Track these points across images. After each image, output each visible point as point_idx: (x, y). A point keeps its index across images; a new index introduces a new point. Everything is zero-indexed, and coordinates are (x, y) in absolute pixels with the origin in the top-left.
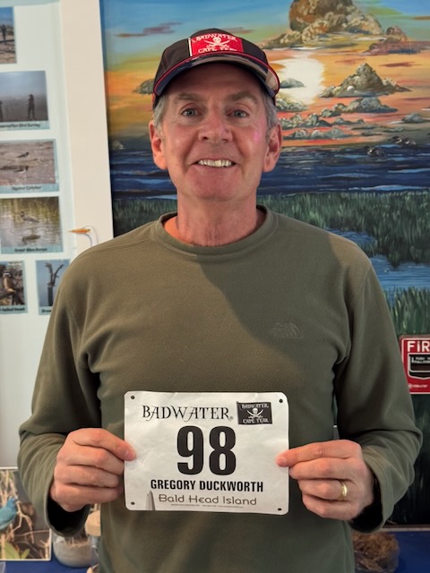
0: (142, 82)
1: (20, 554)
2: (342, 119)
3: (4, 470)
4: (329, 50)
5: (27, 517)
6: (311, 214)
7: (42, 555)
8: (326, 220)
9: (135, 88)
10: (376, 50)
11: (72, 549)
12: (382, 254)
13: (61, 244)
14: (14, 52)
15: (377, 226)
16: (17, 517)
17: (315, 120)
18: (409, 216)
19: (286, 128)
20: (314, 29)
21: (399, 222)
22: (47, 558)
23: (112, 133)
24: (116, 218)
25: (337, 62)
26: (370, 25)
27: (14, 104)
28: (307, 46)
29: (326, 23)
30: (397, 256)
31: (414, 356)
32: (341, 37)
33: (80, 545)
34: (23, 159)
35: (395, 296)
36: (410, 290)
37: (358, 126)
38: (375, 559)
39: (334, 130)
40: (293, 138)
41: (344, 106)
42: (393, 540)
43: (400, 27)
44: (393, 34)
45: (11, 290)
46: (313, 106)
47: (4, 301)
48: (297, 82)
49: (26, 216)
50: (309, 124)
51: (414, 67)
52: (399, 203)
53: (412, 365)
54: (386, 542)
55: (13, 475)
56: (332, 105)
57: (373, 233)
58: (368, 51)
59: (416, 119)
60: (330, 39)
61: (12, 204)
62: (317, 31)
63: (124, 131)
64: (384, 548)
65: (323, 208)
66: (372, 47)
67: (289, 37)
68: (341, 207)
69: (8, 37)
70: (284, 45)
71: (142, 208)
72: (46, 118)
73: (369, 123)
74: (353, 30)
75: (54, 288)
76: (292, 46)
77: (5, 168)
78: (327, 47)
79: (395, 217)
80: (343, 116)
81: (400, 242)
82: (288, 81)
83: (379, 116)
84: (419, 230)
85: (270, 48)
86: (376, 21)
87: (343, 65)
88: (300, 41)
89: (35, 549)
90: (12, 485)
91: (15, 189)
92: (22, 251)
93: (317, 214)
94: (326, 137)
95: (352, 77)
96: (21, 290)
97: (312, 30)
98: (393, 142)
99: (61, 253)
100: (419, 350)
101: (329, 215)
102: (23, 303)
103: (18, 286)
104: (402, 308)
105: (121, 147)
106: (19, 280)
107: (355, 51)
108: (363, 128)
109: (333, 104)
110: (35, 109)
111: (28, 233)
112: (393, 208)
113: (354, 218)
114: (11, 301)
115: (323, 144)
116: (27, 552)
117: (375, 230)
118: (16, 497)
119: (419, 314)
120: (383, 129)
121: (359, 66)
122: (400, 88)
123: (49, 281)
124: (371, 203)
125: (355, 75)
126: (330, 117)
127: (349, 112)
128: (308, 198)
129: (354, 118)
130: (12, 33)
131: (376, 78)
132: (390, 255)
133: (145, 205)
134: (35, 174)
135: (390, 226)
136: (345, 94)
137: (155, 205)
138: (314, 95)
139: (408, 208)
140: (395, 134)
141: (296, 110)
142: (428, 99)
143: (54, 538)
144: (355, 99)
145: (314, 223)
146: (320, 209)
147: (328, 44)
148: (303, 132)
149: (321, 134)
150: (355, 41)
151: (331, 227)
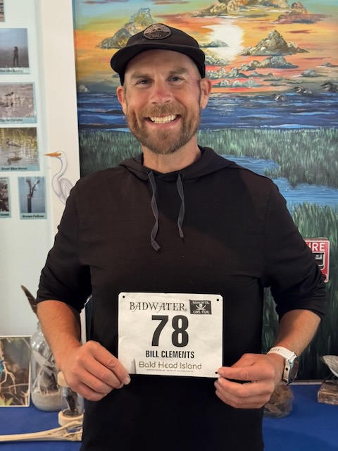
0: (103, 39)
1: (6, 402)
2: (256, 73)
4: (248, 19)
5: (11, 374)
6: (231, 145)
7: (22, 402)
8: (242, 150)
9: (97, 44)
10: (283, 20)
11: (47, 398)
12: (284, 176)
13: (38, 165)
14: (3, 13)
15: (281, 155)
16: (4, 374)
17: (236, 72)
18: (304, 147)
19: (213, 78)
20: (237, 2)
21: (298, 153)
22: (27, 405)
23: (79, 79)
24: (81, 145)
25: (253, 28)
26: (279, 1)
27: (3, 54)
28: (231, 15)
30: (295, 179)
32: (258, 9)
33: (52, 394)
34: (9, 97)
35: (293, 208)
36: (304, 205)
37: (268, 78)
38: (276, 404)
39: (250, 81)
40: (219, 86)
41: (258, 63)
42: (289, 390)
43: (301, 2)
44: (297, 8)
46: (235, 62)
48: (223, 43)
50: (231, 76)
51: (311, 34)
52: (298, 138)
54: (284, 392)
55: (1, 343)
56: (248, 62)
57: (278, 160)
58: (277, 21)
59: (312, 74)
60: (249, 10)
62: (239, 4)
63: (90, 77)
64: (282, 396)
65: (240, 141)
66: (280, 18)
67: (217, 8)
68: (254, 140)
70: (213, 14)
71: (102, 138)
72: (27, 66)
73: (277, 76)
74: (265, 4)
75: (32, 199)
76: (219, 15)
78: (246, 16)
79: (294, 149)
80: (257, 70)
81: (298, 170)
82: (216, 42)
83: (284, 71)
84: (312, 159)
85: (202, 16)
87: (259, 31)
88: (226, 11)
89: (17, 398)
90: (0, 349)
91: (3, 121)
92: (8, 169)
93: (236, 145)
94: (244, 86)
95: (264, 40)
96: (7, 200)
97: (234, 3)
98: (295, 91)
99: (37, 172)
101: (245, 145)
102: (8, 210)
103: (4, 197)
104: (298, 218)
105: (86, 90)
106: (5, 192)
107: (267, 20)
108: (272, 80)
109: (250, 61)
110: (19, 58)
111: (12, 155)
112: (293, 141)
113: (264, 148)
115: (242, 92)
116: (11, 400)
117: (279, 158)
118: (3, 359)
119: (311, 222)
120: (287, 81)
121: (270, 32)
122: (301, 50)
123: (28, 193)
124: (277, 138)
125: (266, 39)
126: (247, 70)
127: (262, 67)
128: (229, 133)
129: (265, 72)
131: (283, 42)
132: (290, 178)
133: (104, 136)
135: (291, 155)
136: (258, 53)
137: (112, 135)
138: (236, 53)
139: (305, 142)
140: (297, 85)
141: (222, 65)
142: (321, 59)
143: (32, 390)
144: (266, 57)
145: (233, 153)
146: (238, 141)
147: (248, 14)
148: (226, 82)
149: (240, 83)
150: (267, 12)
151: (247, 155)
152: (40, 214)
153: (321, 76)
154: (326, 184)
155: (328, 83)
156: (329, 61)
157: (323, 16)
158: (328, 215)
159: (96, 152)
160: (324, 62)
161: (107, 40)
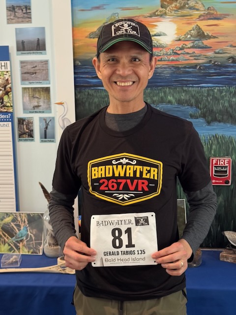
0: (90, 33)
1: (29, 252)
2: (185, 52)
3: (22, 213)
4: (179, 18)
5: (32, 235)
6: (169, 97)
8: (176, 101)
9: (86, 36)
10: (202, 18)
11: (52, 249)
12: (203, 117)
13: (51, 109)
14: (31, 18)
15: (201, 104)
17: (172, 52)
18: (216, 99)
19: (157, 56)
20: (172, 7)
21: (211, 102)
22: (41, 254)
23: (76, 57)
25: (183, 24)
26: (199, 6)
27: (31, 42)
28: (169, 16)
29: (178, 5)
30: (210, 118)
31: (217, 167)
32: (186, 11)
33: (55, 248)
34: (33, 69)
35: (209, 138)
36: (216, 135)
37: (192, 55)
39: (181, 57)
40: (161, 60)
41: (186, 45)
43: (214, 7)
44: (211, 10)
45: (27, 131)
46: (171, 45)
47: (24, 136)
48: (164, 33)
49: (35, 96)
50: (169, 54)
51: (220, 26)
52: (211, 93)
53: (215, 171)
55: (26, 216)
56: (180, 45)
57: (199, 107)
58: (198, 18)
59: (221, 52)
60: (180, 13)
61: (29, 90)
62: (174, 8)
63: (82, 56)
65: (175, 94)
66: (200, 17)
67: (160, 11)
68: (183, 94)
69: (28, 11)
70: (158, 15)
71: (89, 93)
72: (44, 49)
73: (198, 53)
74: (191, 8)
75: (47, 130)
76: (161, 16)
77: (25, 73)
79: (209, 100)
80: (185, 50)
81: (211, 112)
82: (159, 33)
83: (203, 50)
84: (221, 106)
85: (150, 17)
86: (202, 4)
87: (186, 25)
88: (165, 13)
89: (35, 249)
90: (26, 220)
91: (31, 83)
92: (33, 112)
93: (172, 97)
94: (177, 60)
95: (190, 31)
96: (32, 131)
97: (171, 8)
98: (209, 63)
99: (50, 114)
100: (219, 164)
101: (177, 98)
103: (31, 129)
104: (212, 144)
105: (80, 64)
106: (31, 126)
107: (192, 18)
108: (195, 56)
109: (181, 44)
110: (40, 45)
111: (36, 104)
112: (208, 95)
113: (190, 99)
114: (27, 136)
115: (176, 64)
116: (31, 251)
117: (200, 106)
118: (28, 226)
119: (220, 147)
120: (205, 57)
121: (194, 26)
122: (213, 36)
123: (45, 127)
124: (198, 92)
126: (179, 50)
127: (188, 48)
128: (167, 90)
129: (191, 51)
130: (30, 9)
131: (202, 32)
132: (206, 118)
133: (90, 92)
134: (39, 76)
135: (207, 104)
136: (186, 39)
137: (95, 92)
138: (172, 40)
139: (216, 96)
140: (210, 59)
141: (163, 47)
142: (226, 42)
143: (44, 245)
144: (191, 42)
145: (170, 102)
146: (173, 95)
147: (179, 15)
148: (166, 58)
149: (174, 58)
150: (192, 13)
151: (178, 104)
152: (52, 140)
153: (227, 53)
154: (230, 122)
155: (232, 57)
156: (231, 43)
157: (228, 15)
158: (231, 142)
159: (85, 102)
160: (229, 44)
161: (92, 33)
